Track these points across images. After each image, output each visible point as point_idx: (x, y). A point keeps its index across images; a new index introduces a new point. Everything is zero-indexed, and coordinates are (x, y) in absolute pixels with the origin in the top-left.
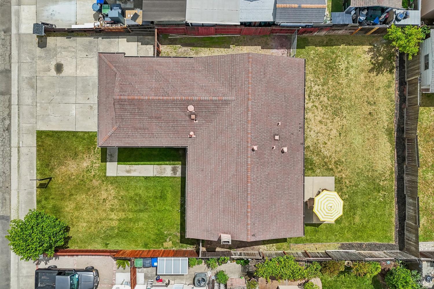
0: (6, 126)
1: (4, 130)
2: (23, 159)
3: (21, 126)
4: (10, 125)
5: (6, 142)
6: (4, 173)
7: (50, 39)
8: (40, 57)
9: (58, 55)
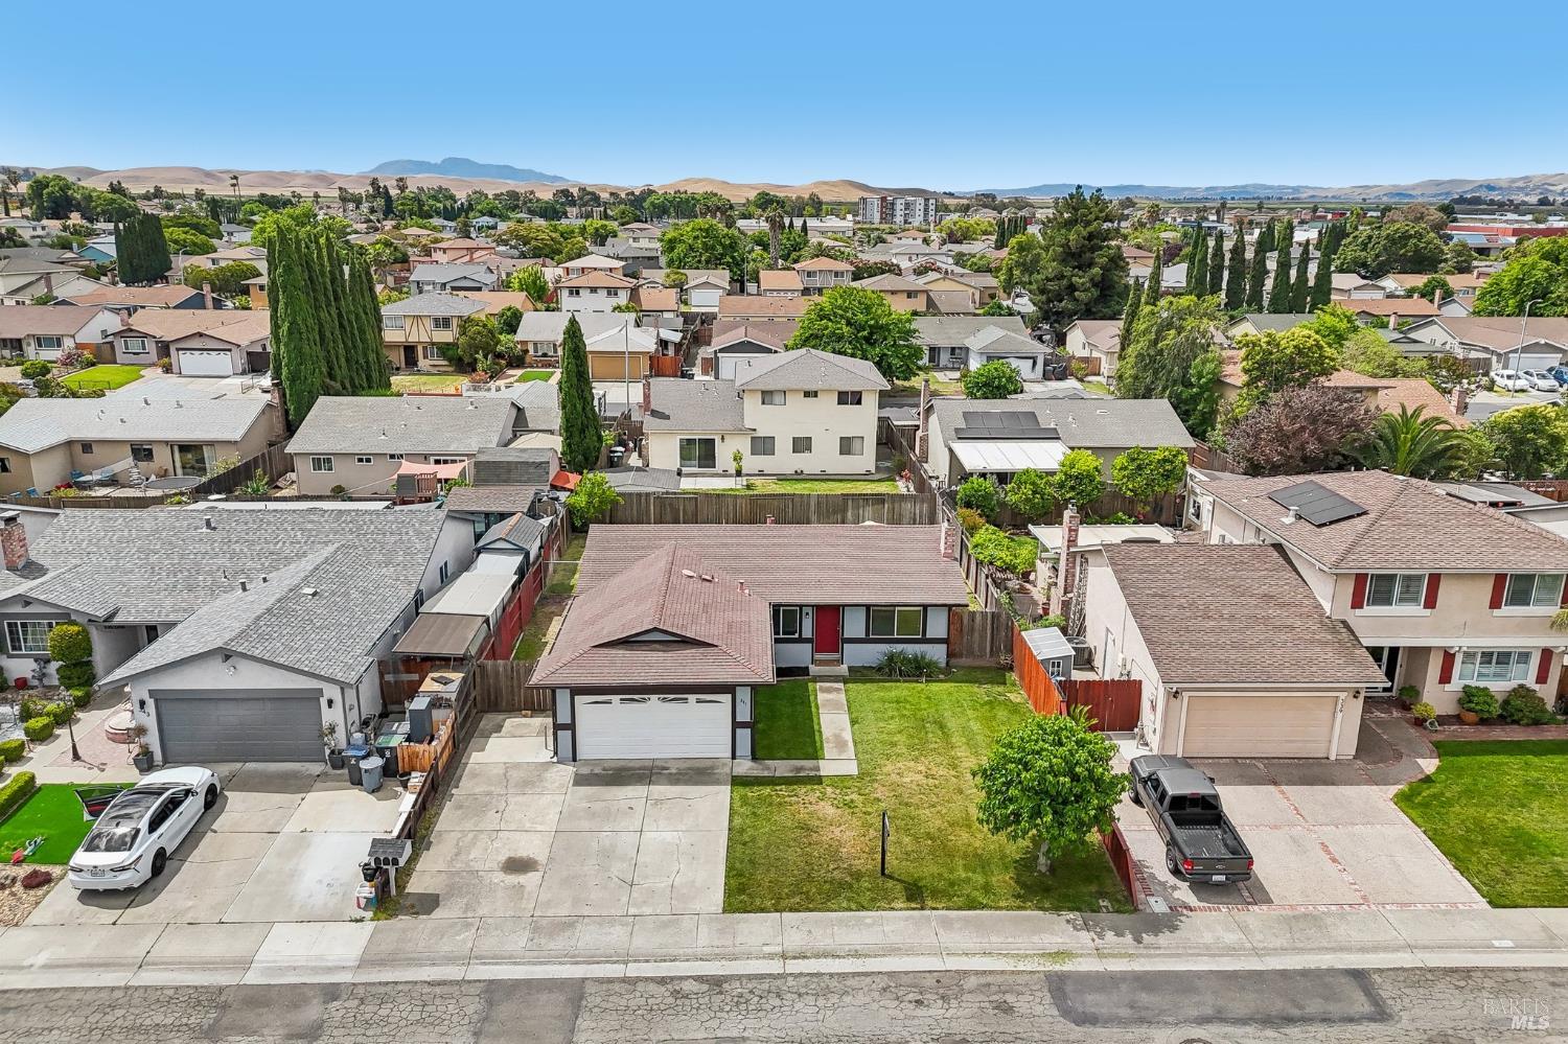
0: (705, 987)
1: (721, 993)
2: (829, 941)
3: (708, 950)
4: (699, 979)
5: (766, 986)
6: (884, 990)
7: (415, 886)
8: (468, 907)
9: (476, 866)
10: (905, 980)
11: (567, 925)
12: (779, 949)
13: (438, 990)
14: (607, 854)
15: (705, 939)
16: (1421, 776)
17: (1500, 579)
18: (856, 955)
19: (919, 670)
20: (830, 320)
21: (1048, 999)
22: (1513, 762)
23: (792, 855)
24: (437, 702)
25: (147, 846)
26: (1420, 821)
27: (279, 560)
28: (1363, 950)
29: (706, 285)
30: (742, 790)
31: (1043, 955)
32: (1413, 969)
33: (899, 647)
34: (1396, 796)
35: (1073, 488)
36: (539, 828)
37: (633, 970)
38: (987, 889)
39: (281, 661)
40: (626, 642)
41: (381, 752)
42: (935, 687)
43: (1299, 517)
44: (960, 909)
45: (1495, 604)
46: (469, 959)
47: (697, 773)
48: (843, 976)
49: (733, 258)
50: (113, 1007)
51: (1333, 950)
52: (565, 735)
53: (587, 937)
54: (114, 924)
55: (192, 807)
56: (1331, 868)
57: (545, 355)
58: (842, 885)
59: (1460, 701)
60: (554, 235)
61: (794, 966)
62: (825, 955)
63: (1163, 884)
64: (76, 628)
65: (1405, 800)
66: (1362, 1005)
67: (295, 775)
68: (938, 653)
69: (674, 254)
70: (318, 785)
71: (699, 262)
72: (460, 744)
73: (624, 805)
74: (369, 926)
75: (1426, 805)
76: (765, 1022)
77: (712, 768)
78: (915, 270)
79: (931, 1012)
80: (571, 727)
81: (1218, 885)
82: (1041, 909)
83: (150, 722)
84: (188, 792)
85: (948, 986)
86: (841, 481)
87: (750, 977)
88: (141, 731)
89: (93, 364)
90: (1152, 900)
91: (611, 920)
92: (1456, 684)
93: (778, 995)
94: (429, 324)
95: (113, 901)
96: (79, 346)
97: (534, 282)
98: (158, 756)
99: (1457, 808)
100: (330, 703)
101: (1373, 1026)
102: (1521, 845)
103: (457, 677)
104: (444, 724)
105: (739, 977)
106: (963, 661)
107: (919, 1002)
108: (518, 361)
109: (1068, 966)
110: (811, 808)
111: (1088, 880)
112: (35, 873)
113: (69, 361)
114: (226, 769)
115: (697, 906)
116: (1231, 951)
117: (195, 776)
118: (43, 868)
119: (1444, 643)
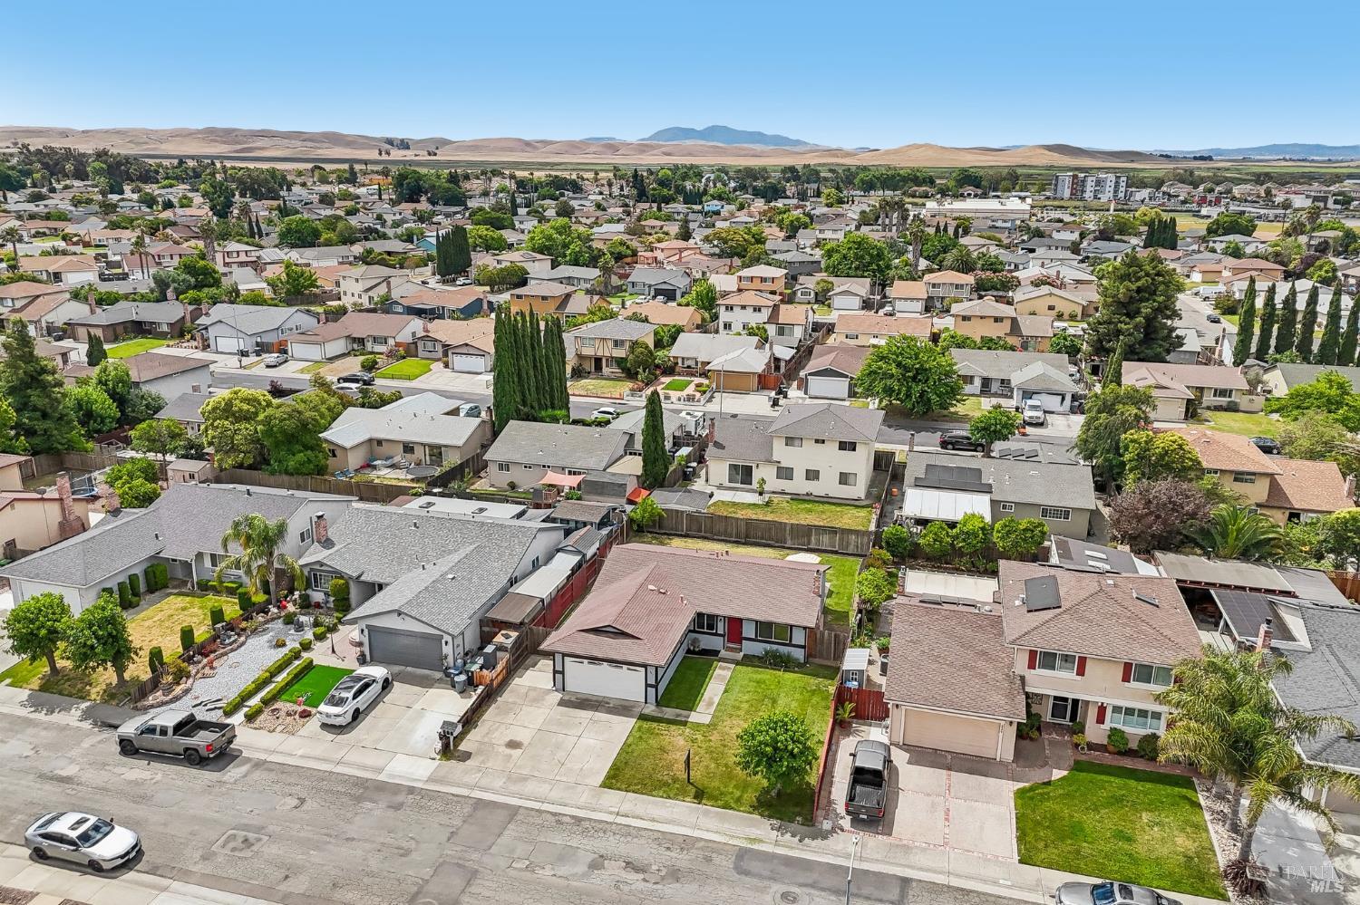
0: (573, 821)
1: (578, 825)
2: (643, 810)
4: (572, 817)
5: (601, 827)
6: (656, 839)
7: (463, 747)
8: (483, 762)
9: (494, 741)
10: (669, 837)
11: (525, 779)
12: (616, 810)
13: (455, 799)
14: (558, 746)
16: (1046, 780)
17: (1127, 665)
18: (653, 820)
21: (733, 859)
22: (1116, 782)
23: (647, 764)
24: (501, 648)
25: (350, 707)
26: (1020, 807)
27: (445, 552)
28: (921, 869)
29: (849, 292)
30: (640, 723)
31: (745, 838)
32: (939, 884)
33: (775, 647)
34: (1019, 789)
35: (964, 540)
36: (531, 726)
37: (545, 807)
38: (739, 800)
39: (424, 619)
40: (596, 631)
41: (467, 672)
42: (787, 675)
43: (1025, 602)
44: (718, 807)
45: (1126, 679)
46: (472, 788)
47: (622, 709)
48: (640, 829)
49: (878, 265)
50: (323, 780)
51: (904, 866)
52: (559, 676)
53: (530, 788)
54: (332, 741)
55: (375, 689)
56: (941, 822)
57: (689, 367)
58: (666, 784)
59: (1109, 737)
60: (746, 237)
61: (620, 820)
62: (637, 817)
63: (837, 815)
64: (343, 581)
65: (1023, 792)
66: (892, 896)
67: (426, 677)
68: (799, 654)
70: (437, 685)
71: (850, 268)
72: (510, 672)
73: (578, 720)
74: (437, 762)
75: (1032, 798)
76: (591, 842)
77: (631, 707)
78: (1032, 282)
79: (672, 854)
80: (562, 673)
81: (863, 820)
82: (762, 816)
83: (366, 641)
84: (374, 681)
85: (687, 843)
87: (595, 821)
88: (360, 644)
89: (404, 358)
90: (825, 822)
91: (545, 781)
92: (1107, 725)
93: (604, 832)
94: (610, 344)
95: (333, 730)
96: (398, 345)
97: (708, 294)
98: (368, 658)
99: (1049, 804)
100: (446, 643)
102: (1070, 832)
103: (514, 634)
104: (503, 659)
105: (590, 820)
106: (817, 661)
107: (668, 848)
108: (670, 370)
109: (756, 847)
110: (672, 739)
111: (797, 805)
112: (304, 711)
113: (391, 354)
114: (397, 669)
115: (588, 781)
116: (846, 855)
117: (378, 672)
118: (309, 709)
119: (1106, 701)
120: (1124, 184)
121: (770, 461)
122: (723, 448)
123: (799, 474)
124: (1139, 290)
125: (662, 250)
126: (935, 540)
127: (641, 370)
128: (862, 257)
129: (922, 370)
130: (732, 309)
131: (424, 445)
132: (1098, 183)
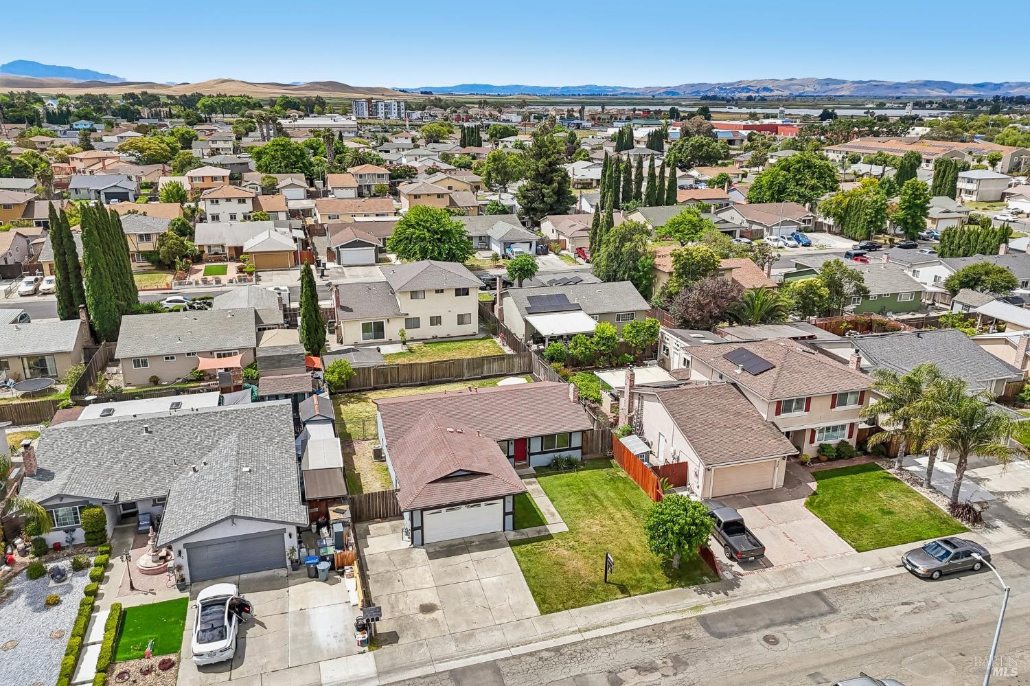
0: (553, 653)
1: (561, 655)
2: (596, 620)
3: (544, 635)
4: (548, 650)
5: (580, 648)
6: (632, 639)
7: (383, 629)
8: (415, 635)
9: (406, 613)
10: (640, 632)
11: (470, 635)
12: (576, 628)
13: (428, 680)
14: (469, 594)
15: (540, 630)
16: (812, 492)
17: (834, 396)
18: (612, 624)
19: (571, 465)
20: (415, 228)
21: (703, 630)
22: (846, 478)
23: (559, 580)
24: (344, 524)
26: (819, 515)
28: (816, 581)
29: (292, 185)
30: (517, 548)
31: (691, 609)
32: (837, 587)
33: (557, 454)
34: (805, 504)
35: (604, 344)
36: (427, 586)
37: (515, 651)
38: (654, 581)
40: (446, 479)
41: (324, 558)
42: (582, 474)
43: (743, 370)
44: (647, 593)
45: (833, 406)
46: (432, 661)
47: (489, 542)
48: (611, 636)
49: (303, 163)
51: (804, 583)
52: (417, 533)
53: (483, 640)
54: (230, 680)
56: (791, 544)
57: (216, 254)
58: (589, 591)
59: (818, 451)
60: (163, 145)
61: (587, 635)
62: (598, 627)
63: (726, 565)
64: (98, 510)
65: (809, 505)
66: (825, 608)
67: (274, 578)
68: (577, 455)
69: (262, 162)
70: (293, 581)
71: (280, 167)
73: (462, 566)
74: (370, 654)
75: (819, 507)
76: (589, 665)
77: (495, 538)
78: (425, 170)
79: (657, 645)
80: (421, 528)
81: (752, 561)
82: (681, 586)
83: (184, 561)
85: (659, 631)
86: (461, 341)
87: (571, 645)
88: (179, 568)
90: (725, 573)
91: (491, 629)
92: (817, 443)
93: (588, 651)
94: (136, 238)
97: (178, 192)
98: (188, 580)
99: (831, 506)
100: (290, 535)
101: (832, 616)
102: (861, 521)
103: (346, 508)
105: (564, 646)
106: (588, 456)
107: (650, 642)
109: (704, 613)
110: (556, 552)
111: (696, 569)
112: (164, 662)
115: (527, 614)
116: (765, 592)
118: (166, 657)
119: (813, 427)
120: (403, 107)
121: (398, 315)
122: (351, 310)
123: (425, 322)
124: (551, 164)
125: (81, 160)
126: (586, 348)
127: (177, 260)
128: (289, 157)
129: (447, 232)
130: (217, 202)
131: (20, 357)
132: (386, 106)
